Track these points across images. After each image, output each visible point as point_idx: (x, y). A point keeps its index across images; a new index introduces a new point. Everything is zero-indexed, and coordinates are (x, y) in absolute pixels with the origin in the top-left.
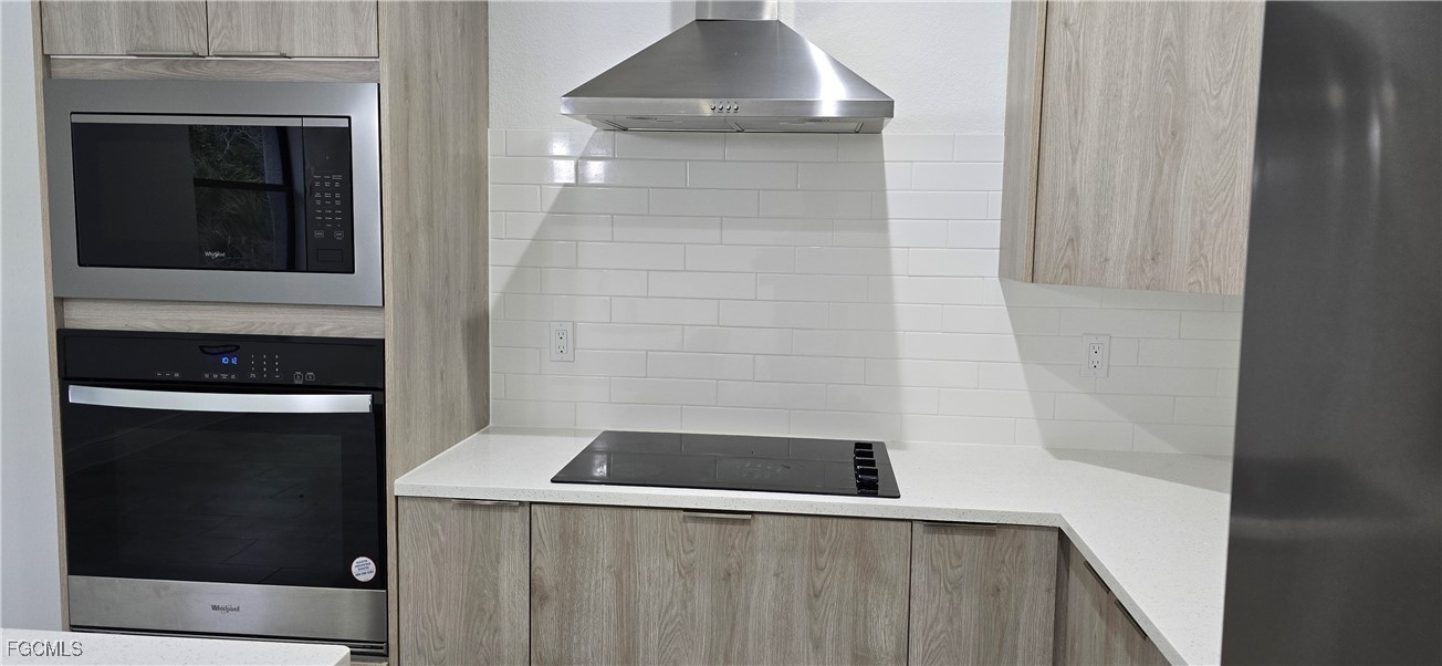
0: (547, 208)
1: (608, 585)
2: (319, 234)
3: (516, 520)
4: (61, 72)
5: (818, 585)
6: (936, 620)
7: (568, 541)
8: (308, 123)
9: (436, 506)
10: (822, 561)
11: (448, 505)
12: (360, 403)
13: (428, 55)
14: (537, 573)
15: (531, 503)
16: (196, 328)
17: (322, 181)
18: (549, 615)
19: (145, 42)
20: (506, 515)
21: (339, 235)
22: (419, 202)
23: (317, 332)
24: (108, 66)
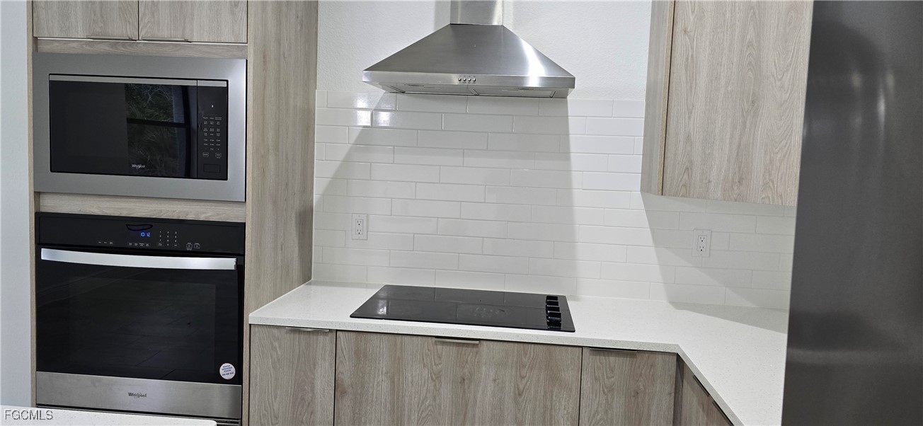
0: (352, 141)
1: (385, 385)
2: (205, 154)
3: (327, 341)
4: (44, 48)
5: (521, 387)
6: (597, 412)
7: (360, 355)
8: (201, 84)
9: (275, 331)
10: (524, 372)
11: (283, 331)
12: (228, 263)
13: (279, 42)
14: (339, 376)
15: (337, 330)
16: (124, 213)
17: (209, 121)
18: (346, 403)
19: (98, 30)
20: (321, 338)
21: (218, 155)
22: (270, 135)
23: (202, 218)
24: (74, 45)
